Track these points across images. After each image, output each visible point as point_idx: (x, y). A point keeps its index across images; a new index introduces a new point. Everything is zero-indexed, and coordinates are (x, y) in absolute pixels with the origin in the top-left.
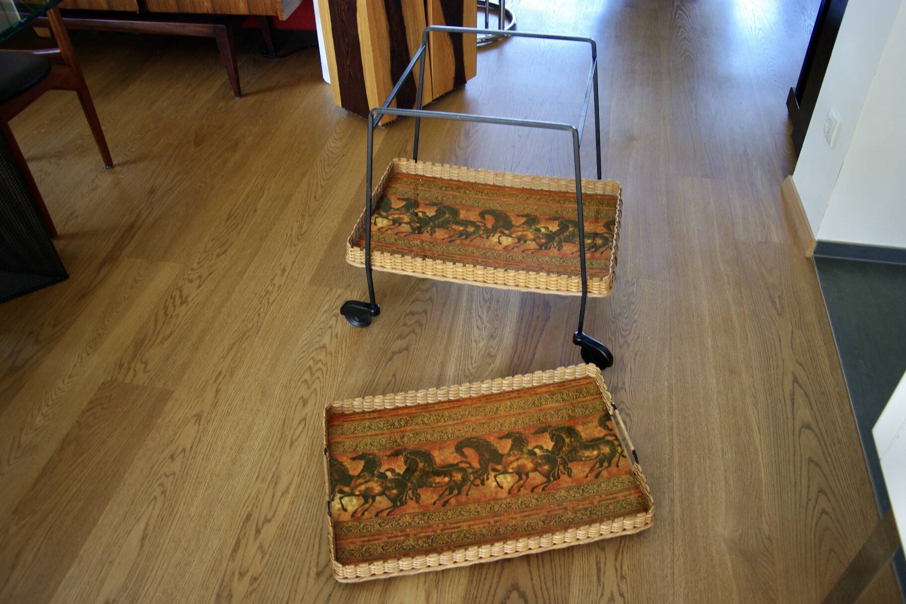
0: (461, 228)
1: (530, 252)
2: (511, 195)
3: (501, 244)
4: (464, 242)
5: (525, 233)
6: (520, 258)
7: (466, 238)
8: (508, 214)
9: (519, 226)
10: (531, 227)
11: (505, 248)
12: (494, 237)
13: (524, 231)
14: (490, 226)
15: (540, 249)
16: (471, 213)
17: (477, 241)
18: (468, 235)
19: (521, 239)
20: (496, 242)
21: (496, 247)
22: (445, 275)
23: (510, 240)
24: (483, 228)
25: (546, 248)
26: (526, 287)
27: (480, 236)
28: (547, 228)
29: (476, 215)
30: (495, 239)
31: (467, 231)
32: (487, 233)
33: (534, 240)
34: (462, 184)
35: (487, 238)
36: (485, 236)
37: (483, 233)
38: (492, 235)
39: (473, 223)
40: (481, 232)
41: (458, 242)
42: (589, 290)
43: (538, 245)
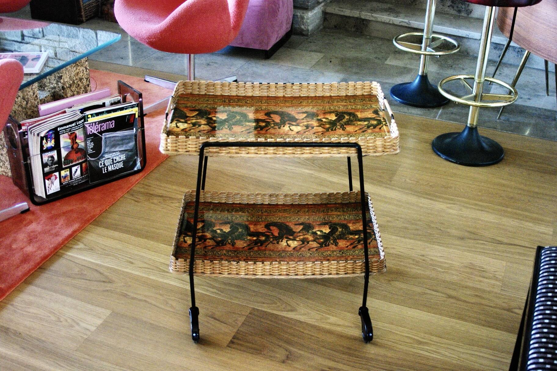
0: (255, 238)
1: (314, 250)
2: (285, 211)
3: (290, 246)
4: (261, 248)
5: (306, 236)
6: (309, 255)
7: (261, 245)
8: (287, 224)
9: (299, 232)
10: (308, 232)
11: (294, 249)
12: (283, 242)
13: (304, 235)
14: (276, 234)
15: (321, 246)
16: (259, 227)
17: (271, 246)
18: (262, 243)
19: (304, 241)
20: (286, 246)
21: (287, 249)
22: (255, 273)
23: (296, 242)
24: (271, 237)
25: (326, 246)
26: (321, 274)
27: (271, 242)
28: (321, 231)
29: (262, 227)
30: (284, 243)
31: (260, 240)
32: (276, 240)
33: (314, 241)
34: (243, 206)
35: (278, 243)
36: (276, 242)
37: (273, 240)
38: (280, 240)
39: (263, 234)
40: (271, 240)
41: (256, 248)
42: (370, 270)
43: (319, 244)
